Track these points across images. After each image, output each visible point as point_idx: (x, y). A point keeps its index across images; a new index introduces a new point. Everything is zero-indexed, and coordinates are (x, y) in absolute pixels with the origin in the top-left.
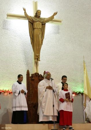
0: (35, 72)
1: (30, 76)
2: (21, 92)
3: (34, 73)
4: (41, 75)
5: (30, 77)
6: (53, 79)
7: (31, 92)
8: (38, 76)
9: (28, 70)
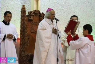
0: (35, 9)
1: (27, 14)
2: (7, 37)
3: (32, 10)
4: (43, 13)
5: (26, 16)
6: (59, 21)
7: (27, 38)
8: (39, 15)
9: (24, 6)
